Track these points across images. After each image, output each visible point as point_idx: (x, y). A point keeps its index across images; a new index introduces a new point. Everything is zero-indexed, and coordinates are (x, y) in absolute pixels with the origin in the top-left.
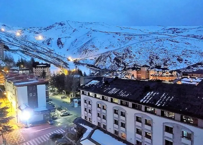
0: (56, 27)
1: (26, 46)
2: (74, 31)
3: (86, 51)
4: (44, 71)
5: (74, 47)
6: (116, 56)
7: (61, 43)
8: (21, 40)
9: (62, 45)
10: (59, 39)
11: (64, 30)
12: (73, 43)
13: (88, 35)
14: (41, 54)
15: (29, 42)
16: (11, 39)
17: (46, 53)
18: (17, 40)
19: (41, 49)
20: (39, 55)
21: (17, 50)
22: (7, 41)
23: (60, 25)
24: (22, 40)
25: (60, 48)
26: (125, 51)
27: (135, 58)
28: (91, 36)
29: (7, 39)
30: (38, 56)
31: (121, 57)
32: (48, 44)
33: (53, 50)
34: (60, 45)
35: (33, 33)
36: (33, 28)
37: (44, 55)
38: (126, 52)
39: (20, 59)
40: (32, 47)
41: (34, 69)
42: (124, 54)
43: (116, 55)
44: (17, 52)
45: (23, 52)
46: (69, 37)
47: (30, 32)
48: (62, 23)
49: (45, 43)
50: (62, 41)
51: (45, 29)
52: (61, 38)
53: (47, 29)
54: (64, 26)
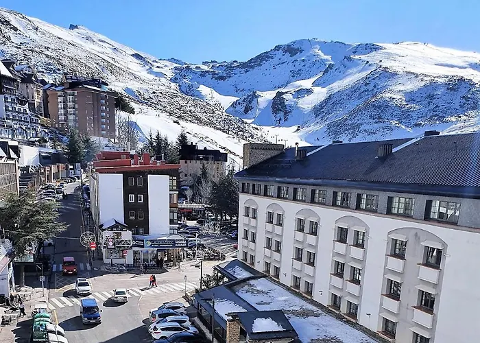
0: (275, 61)
2: (326, 71)
3: (354, 133)
5: (319, 119)
7: (284, 106)
9: (286, 113)
10: (279, 94)
11: (296, 69)
23: (287, 54)
25: (278, 122)
32: (247, 110)
33: (256, 128)
34: (280, 115)
35: (208, 77)
36: (211, 65)
39: (154, 136)
46: (309, 92)
47: (204, 73)
48: (296, 47)
49: (238, 108)
50: (286, 103)
51: (243, 65)
52: (283, 93)
53: (248, 67)
54: (300, 57)
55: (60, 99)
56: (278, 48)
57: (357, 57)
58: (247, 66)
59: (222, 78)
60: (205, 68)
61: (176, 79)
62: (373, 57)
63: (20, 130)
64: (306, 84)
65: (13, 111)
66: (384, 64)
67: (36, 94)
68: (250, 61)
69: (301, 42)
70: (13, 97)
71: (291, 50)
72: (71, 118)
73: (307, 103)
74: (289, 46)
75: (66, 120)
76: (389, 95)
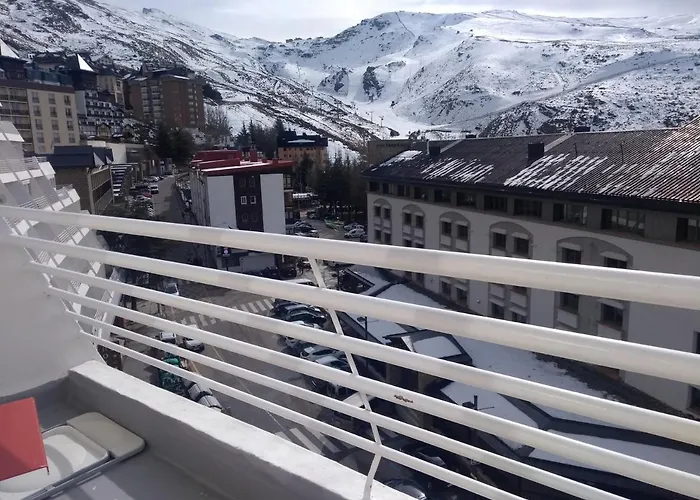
0: (363, 35)
1: (273, 93)
2: (417, 43)
3: (451, 105)
4: (306, 157)
5: (413, 92)
6: (546, 119)
7: (376, 83)
8: (258, 77)
9: (379, 88)
10: (370, 70)
11: (385, 43)
12: (412, 81)
13: (460, 55)
14: (309, 115)
15: (282, 82)
16: (232, 76)
17: (328, 113)
18: (249, 79)
19: (314, 104)
20: (305, 119)
21: (242, 103)
22: (222, 81)
23: (375, 28)
24: (262, 77)
25: (371, 98)
26: (579, 101)
27: (613, 123)
28: (468, 57)
29: (222, 74)
30: (301, 120)
31: (562, 121)
32: (338, 87)
33: (349, 106)
34: (373, 91)
35: (294, 55)
36: (296, 42)
37: (319, 118)
38: (582, 104)
39: (247, 124)
40: (289, 96)
41: (281, 150)
42: (575, 112)
43: (547, 114)
44: (243, 107)
45: (259, 108)
46: (401, 64)
47: (288, 53)
48: (382, 20)
49: (328, 86)
50: (378, 78)
51: (330, 41)
52: (374, 68)
53: (336, 43)
54: (388, 30)
55: (144, 89)
56: (364, 22)
57: (447, 27)
58: (334, 42)
59: (309, 56)
60: (290, 46)
61: (259, 58)
62: (464, 27)
63: (103, 126)
64: (396, 58)
65: (95, 106)
66: (477, 33)
67: (115, 87)
68: (337, 37)
69: (387, 15)
70: (95, 92)
71: (378, 23)
72: (156, 108)
73: (399, 77)
74: (376, 19)
75: (151, 111)
76: (483, 64)
